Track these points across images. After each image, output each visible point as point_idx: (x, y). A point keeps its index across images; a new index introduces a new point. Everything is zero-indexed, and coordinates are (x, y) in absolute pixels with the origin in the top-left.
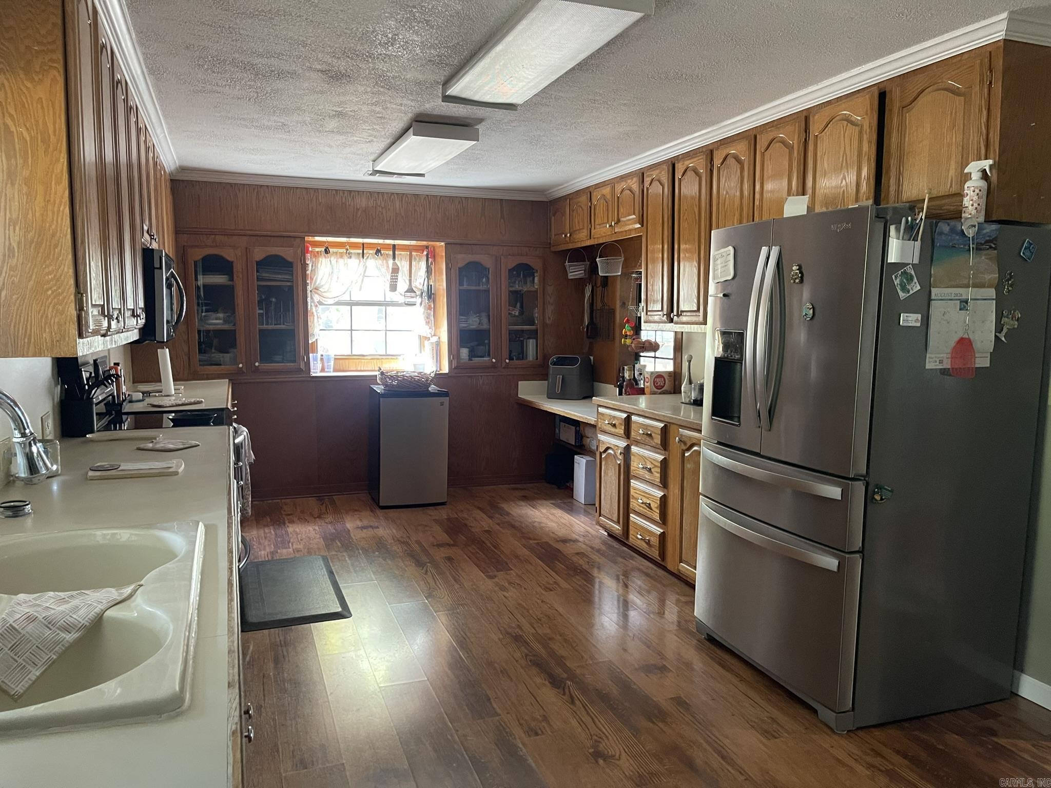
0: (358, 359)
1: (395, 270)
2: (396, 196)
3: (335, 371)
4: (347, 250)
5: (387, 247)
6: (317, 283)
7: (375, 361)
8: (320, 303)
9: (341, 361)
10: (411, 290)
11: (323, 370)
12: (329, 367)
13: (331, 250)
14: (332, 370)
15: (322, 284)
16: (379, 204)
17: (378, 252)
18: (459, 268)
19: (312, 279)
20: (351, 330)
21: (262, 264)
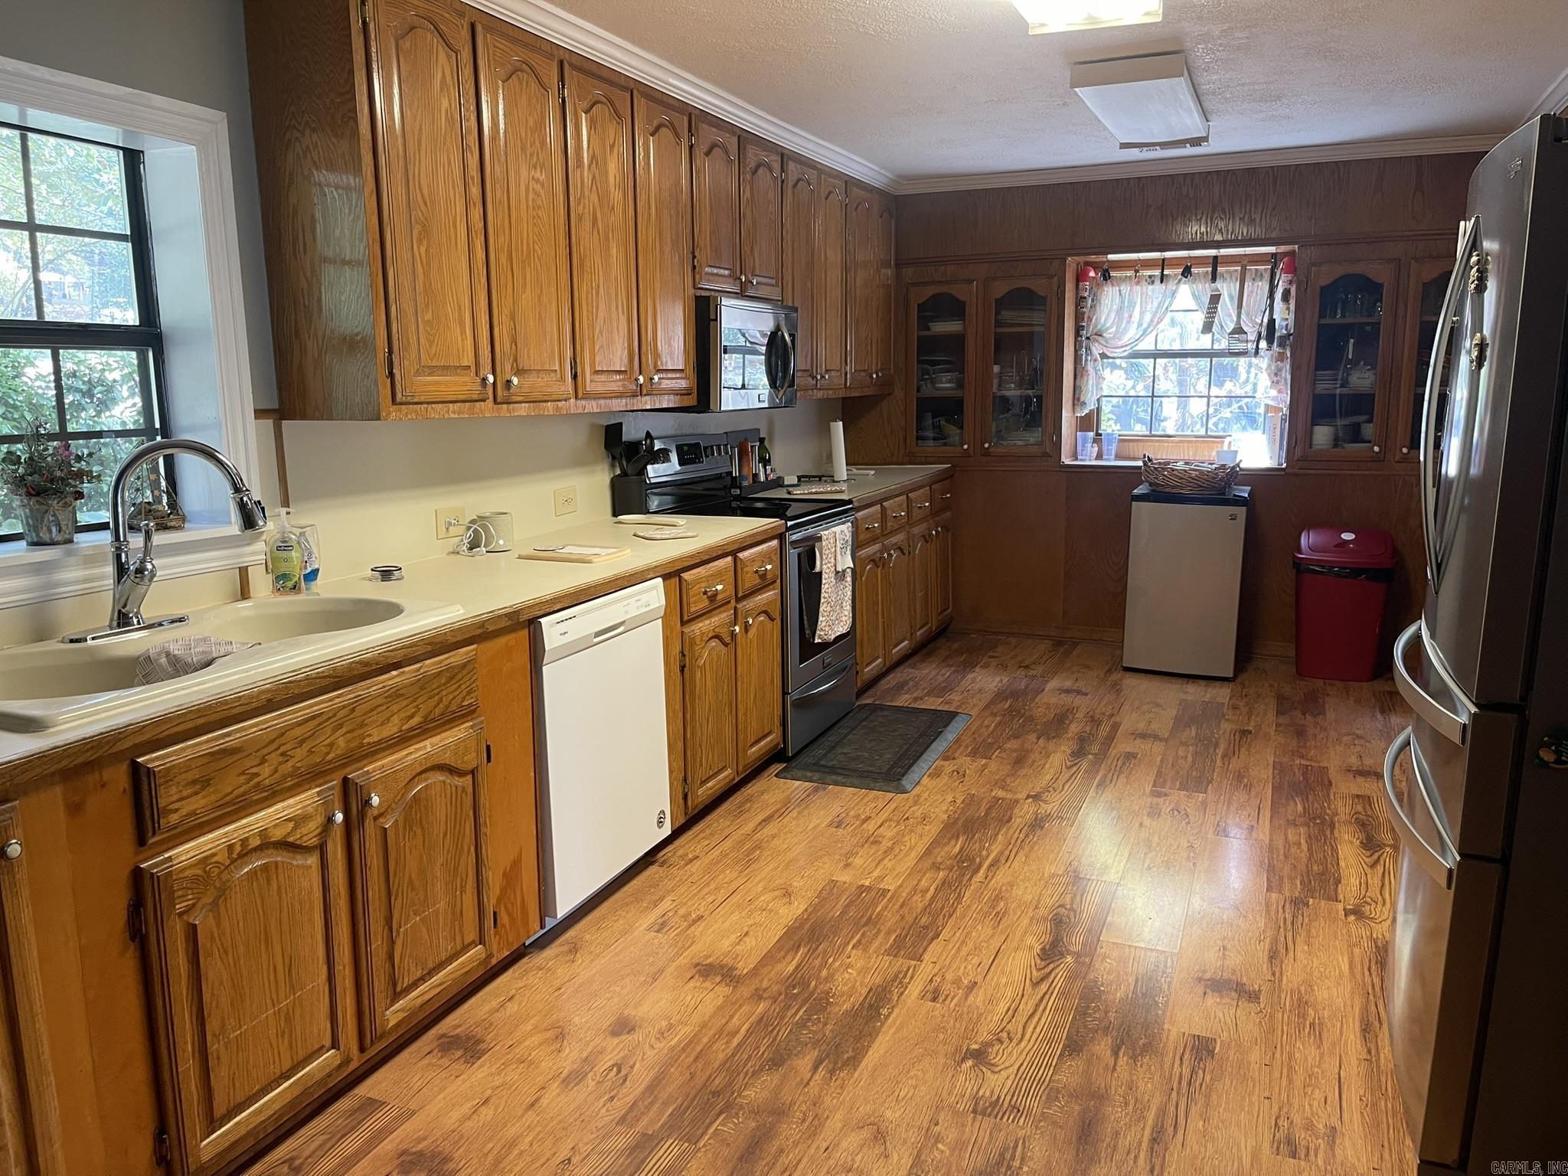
0: (1158, 441)
1: (1215, 299)
2: (1215, 177)
3: (1118, 457)
4: (1137, 271)
5: (1200, 261)
6: (1099, 327)
7: (1186, 445)
8: (1103, 356)
9: (1131, 444)
10: (1239, 330)
11: (1099, 456)
12: (1109, 452)
13: (1112, 274)
14: (1113, 457)
15: (1108, 325)
16: (1185, 194)
17: (1187, 272)
18: (1322, 288)
19: (1090, 319)
20: (1153, 396)
21: (1002, 303)
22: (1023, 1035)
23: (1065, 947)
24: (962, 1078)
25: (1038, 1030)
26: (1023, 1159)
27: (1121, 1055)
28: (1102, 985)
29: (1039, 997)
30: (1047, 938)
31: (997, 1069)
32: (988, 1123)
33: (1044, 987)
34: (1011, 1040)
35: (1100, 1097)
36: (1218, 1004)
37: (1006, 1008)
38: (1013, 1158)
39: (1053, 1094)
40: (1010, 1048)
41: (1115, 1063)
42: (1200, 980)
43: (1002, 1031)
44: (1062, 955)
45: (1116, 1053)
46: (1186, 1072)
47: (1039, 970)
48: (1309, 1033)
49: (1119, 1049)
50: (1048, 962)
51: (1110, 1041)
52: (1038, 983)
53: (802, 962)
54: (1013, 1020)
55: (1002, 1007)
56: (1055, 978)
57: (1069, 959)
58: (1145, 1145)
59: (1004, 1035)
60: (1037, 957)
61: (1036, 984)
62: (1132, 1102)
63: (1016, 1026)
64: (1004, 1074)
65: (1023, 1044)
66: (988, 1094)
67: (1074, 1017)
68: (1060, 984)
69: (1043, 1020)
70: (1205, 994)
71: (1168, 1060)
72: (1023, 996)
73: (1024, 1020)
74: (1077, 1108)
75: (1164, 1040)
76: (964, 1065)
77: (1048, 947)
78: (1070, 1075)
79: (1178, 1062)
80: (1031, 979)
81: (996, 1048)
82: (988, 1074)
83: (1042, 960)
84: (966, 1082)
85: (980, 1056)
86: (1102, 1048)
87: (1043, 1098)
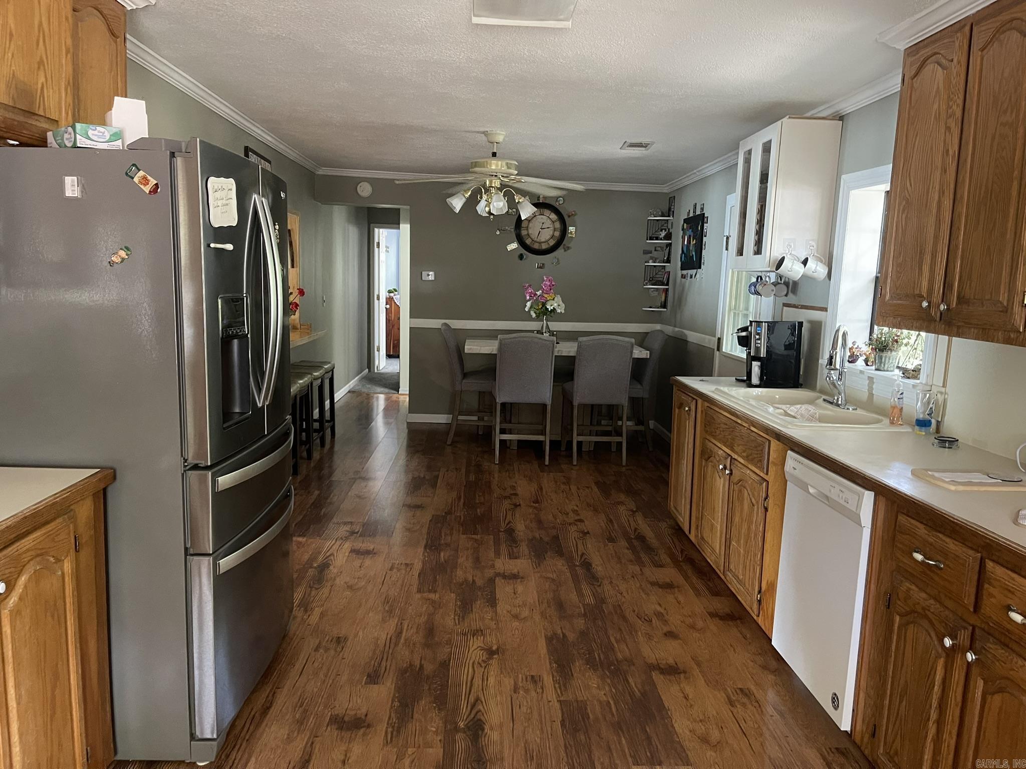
22: (473, 667)
23: (467, 735)
24: (494, 642)
25: (466, 671)
26: (454, 619)
27: (418, 666)
28: (435, 708)
29: (473, 691)
30: (483, 741)
31: (479, 649)
32: (474, 627)
33: (472, 699)
34: (479, 663)
35: (426, 646)
36: (359, 709)
37: (489, 679)
38: (459, 619)
39: (449, 642)
40: (477, 659)
41: (421, 661)
42: (369, 726)
43: (485, 667)
44: (467, 726)
45: (421, 666)
46: (384, 663)
47: (480, 711)
48: (306, 699)
49: (420, 668)
50: (476, 719)
51: (425, 672)
52: (477, 701)
53: (630, 686)
54: (481, 674)
55: (492, 680)
56: (467, 707)
57: (462, 725)
58: (405, 631)
59: (483, 665)
60: (485, 722)
61: (477, 700)
62: (411, 645)
63: (479, 671)
64: (475, 647)
65: (471, 662)
66: (479, 638)
67: (448, 682)
68: (462, 703)
69: (465, 677)
70: (366, 715)
71: (393, 667)
72: (483, 690)
73: (476, 675)
74: (436, 639)
75: (395, 678)
76: (496, 647)
77: (480, 733)
78: (442, 653)
79: (388, 667)
80: (482, 702)
81: (484, 658)
82: (482, 645)
83: (480, 720)
84: (493, 641)
85: (491, 653)
86: (429, 668)
87: (453, 640)
